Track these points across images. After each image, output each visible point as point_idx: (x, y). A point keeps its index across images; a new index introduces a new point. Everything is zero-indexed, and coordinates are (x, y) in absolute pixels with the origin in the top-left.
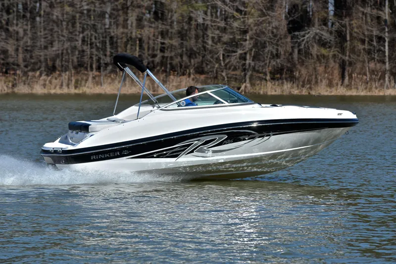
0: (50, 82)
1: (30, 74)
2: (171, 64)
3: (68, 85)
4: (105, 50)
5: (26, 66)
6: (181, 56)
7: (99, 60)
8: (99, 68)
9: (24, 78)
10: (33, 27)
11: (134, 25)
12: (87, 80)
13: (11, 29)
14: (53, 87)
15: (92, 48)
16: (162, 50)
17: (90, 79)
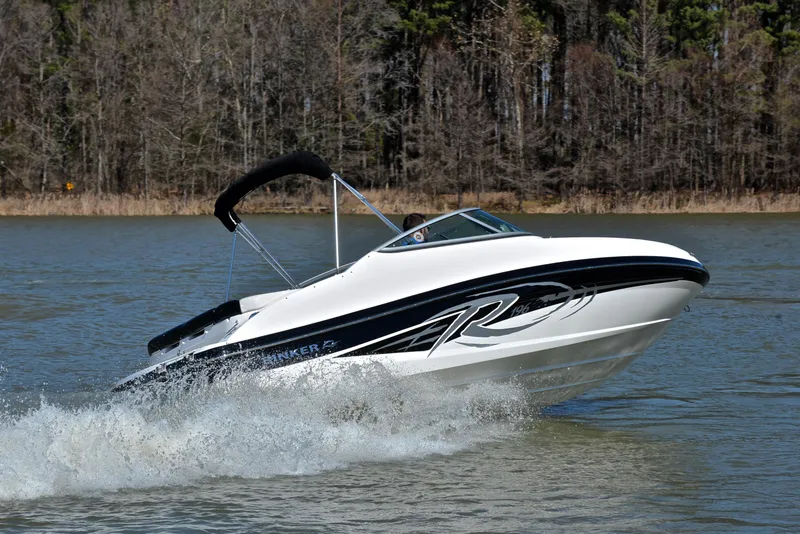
0: (651, 202)
1: (630, 194)
2: (780, 180)
3: (669, 205)
4: (707, 167)
5: (625, 186)
6: (791, 172)
7: (701, 178)
8: (701, 186)
9: (623, 199)
10: (633, 145)
11: (740, 140)
12: (688, 200)
13: (609, 147)
14: (653, 207)
15: (694, 165)
16: (769, 166)
17: (693, 198)
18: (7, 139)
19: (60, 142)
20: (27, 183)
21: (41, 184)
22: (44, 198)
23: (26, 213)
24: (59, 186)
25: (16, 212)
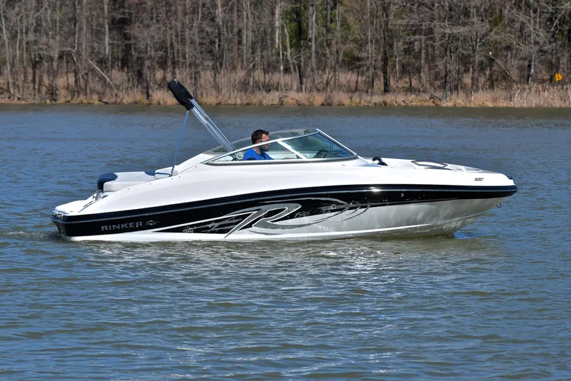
18: (495, 30)
19: (548, 32)
20: (514, 74)
21: (529, 76)
22: (530, 89)
23: (512, 104)
24: (547, 77)
25: (503, 104)
